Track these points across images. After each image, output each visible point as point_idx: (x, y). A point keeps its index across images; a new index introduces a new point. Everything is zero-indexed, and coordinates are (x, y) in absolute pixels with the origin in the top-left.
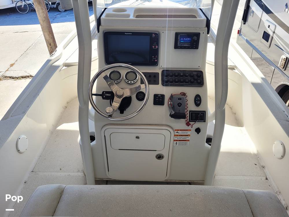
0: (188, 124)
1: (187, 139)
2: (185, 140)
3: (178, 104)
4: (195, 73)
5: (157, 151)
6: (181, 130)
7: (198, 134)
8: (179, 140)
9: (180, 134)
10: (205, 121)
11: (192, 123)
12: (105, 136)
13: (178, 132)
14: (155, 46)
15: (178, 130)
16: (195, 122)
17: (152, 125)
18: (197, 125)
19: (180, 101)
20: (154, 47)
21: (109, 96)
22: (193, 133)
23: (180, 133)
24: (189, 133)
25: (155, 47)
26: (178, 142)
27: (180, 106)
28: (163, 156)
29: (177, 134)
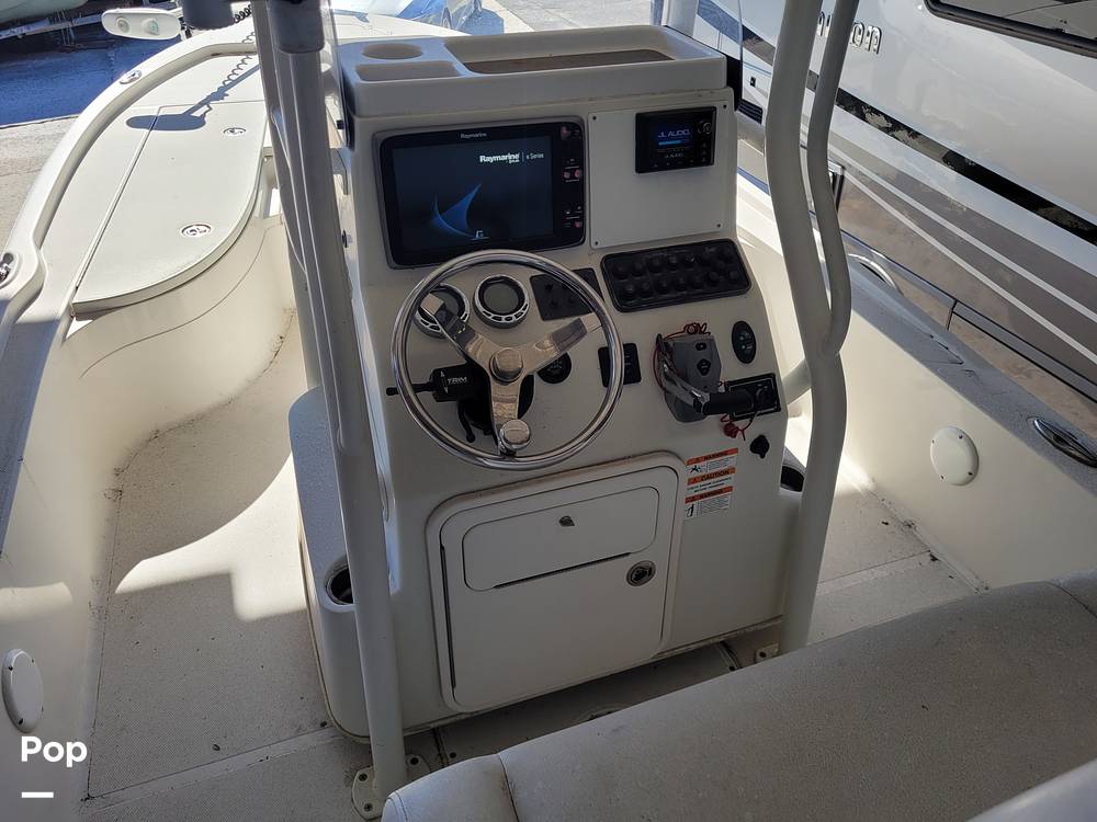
0: (731, 431)
1: (727, 484)
2: (720, 492)
3: (699, 366)
4: (713, 250)
5: (630, 557)
6: (706, 458)
7: (763, 457)
8: (702, 496)
9: (704, 473)
10: (779, 409)
11: (740, 424)
12: (442, 548)
13: (698, 465)
14: (572, 172)
15: (698, 460)
16: (751, 417)
17: (612, 461)
18: (757, 427)
19: (703, 355)
20: (567, 175)
21: (463, 384)
22: (743, 458)
23: (706, 468)
24: (731, 461)
25: (573, 177)
26: (694, 503)
27: (708, 370)
28: (651, 569)
29: (695, 474)
